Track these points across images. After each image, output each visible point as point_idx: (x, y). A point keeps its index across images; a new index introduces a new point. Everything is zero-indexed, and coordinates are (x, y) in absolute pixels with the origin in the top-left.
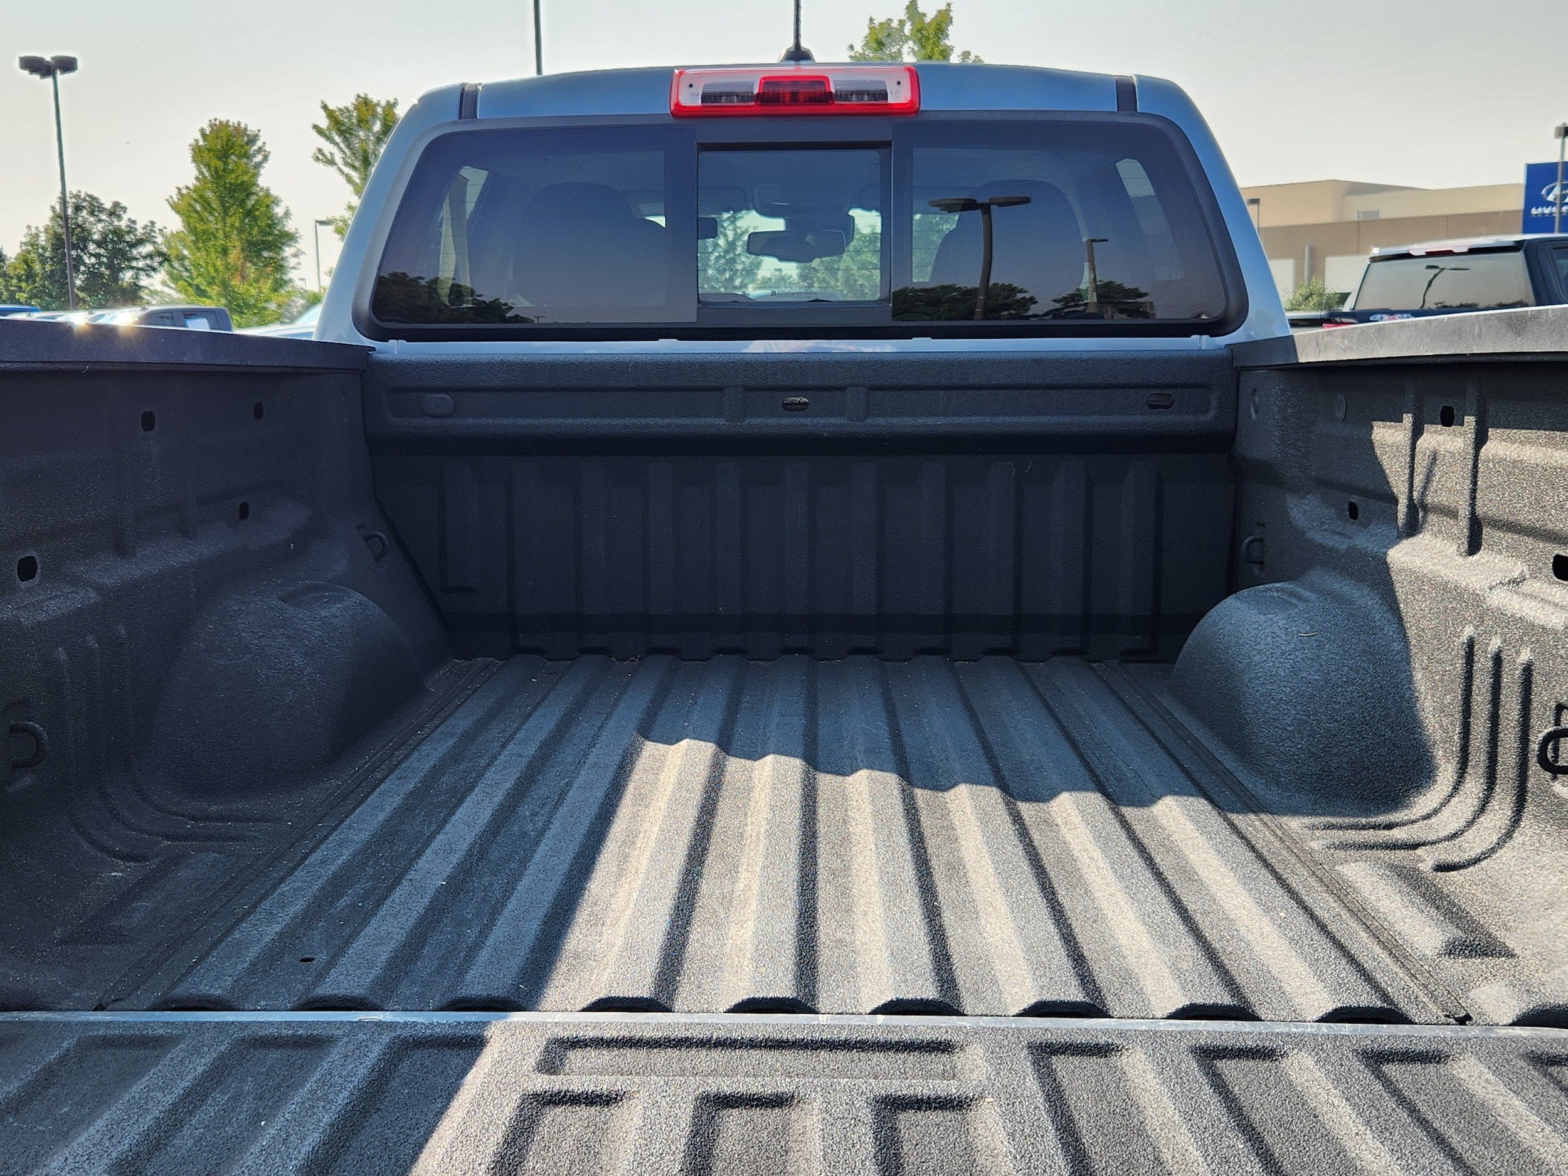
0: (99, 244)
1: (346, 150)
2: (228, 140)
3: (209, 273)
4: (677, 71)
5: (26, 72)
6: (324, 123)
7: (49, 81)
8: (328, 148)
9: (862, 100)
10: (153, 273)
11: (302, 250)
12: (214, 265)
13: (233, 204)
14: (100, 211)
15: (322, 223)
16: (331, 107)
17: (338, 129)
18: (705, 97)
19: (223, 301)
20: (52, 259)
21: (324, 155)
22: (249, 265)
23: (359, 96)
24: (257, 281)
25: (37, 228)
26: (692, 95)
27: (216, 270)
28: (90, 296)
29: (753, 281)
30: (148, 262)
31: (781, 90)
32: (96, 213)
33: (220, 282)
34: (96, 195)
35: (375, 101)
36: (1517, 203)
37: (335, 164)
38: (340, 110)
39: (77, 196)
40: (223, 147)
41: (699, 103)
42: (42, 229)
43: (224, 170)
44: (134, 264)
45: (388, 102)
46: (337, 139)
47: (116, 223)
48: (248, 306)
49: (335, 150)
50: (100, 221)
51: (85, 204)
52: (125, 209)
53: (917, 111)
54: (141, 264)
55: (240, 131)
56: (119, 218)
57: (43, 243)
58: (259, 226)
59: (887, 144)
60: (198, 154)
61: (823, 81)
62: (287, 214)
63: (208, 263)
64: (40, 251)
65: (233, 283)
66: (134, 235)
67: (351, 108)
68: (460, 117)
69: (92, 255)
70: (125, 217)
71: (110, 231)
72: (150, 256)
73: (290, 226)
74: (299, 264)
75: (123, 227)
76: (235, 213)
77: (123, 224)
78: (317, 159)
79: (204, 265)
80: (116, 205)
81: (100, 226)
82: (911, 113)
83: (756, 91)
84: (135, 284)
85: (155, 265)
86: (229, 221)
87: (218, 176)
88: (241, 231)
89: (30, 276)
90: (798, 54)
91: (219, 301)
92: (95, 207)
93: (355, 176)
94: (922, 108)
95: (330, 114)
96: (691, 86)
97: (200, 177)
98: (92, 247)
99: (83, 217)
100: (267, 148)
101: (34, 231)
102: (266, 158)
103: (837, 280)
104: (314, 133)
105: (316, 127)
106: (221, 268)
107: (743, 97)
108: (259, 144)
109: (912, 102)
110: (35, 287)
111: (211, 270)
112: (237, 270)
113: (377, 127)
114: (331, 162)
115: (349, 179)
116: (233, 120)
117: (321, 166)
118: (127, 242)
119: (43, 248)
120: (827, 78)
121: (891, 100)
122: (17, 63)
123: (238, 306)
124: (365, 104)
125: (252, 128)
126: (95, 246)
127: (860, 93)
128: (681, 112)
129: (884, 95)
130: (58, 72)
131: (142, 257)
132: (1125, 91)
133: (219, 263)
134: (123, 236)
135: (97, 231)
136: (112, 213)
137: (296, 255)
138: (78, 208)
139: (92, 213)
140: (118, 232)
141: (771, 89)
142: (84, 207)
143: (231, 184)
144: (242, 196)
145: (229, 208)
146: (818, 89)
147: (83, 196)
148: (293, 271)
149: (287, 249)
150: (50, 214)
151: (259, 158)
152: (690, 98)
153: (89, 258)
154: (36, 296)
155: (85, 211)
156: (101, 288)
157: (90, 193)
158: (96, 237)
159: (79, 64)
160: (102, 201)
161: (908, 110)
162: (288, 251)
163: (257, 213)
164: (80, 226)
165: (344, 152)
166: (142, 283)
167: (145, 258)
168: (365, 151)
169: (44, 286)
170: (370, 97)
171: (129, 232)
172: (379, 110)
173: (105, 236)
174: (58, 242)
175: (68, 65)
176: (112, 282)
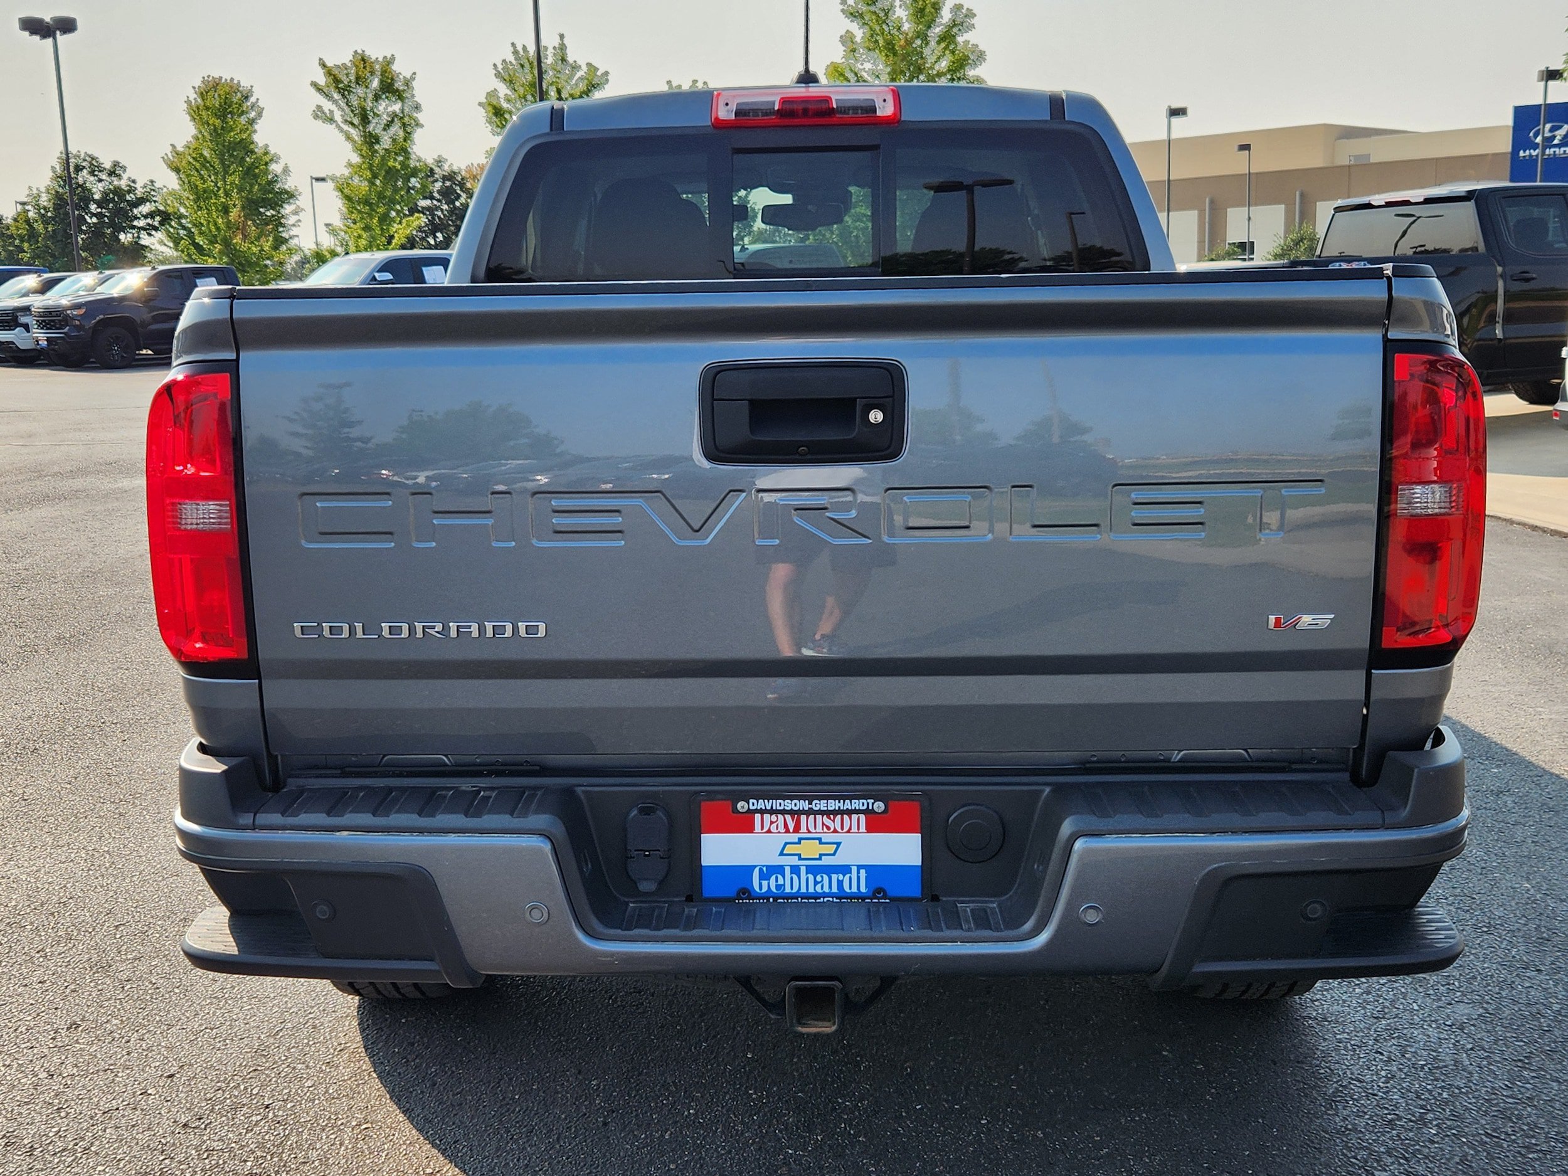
0: (99, 204)
1: (346, 108)
2: (226, 98)
3: (211, 231)
4: (715, 93)
5: (27, 33)
6: (322, 80)
7: (50, 40)
8: (327, 106)
9: (857, 113)
10: (153, 232)
11: (302, 207)
12: (216, 224)
13: (233, 163)
14: (100, 171)
15: (318, 179)
16: (329, 64)
17: (337, 87)
18: (738, 113)
19: (225, 259)
20: (53, 218)
21: (323, 112)
22: (249, 223)
23: (356, 52)
24: (258, 239)
25: (37, 189)
26: (728, 111)
27: (218, 229)
28: (92, 256)
29: (749, 234)
30: (149, 221)
31: (795, 106)
32: (96, 173)
33: (221, 240)
34: (96, 155)
35: (373, 58)
36: (1505, 145)
37: (335, 122)
38: (338, 67)
39: (77, 156)
40: (220, 105)
41: (733, 117)
42: (43, 189)
43: (223, 128)
44: (135, 223)
45: (385, 57)
46: (336, 96)
47: (116, 183)
48: (250, 264)
49: (334, 108)
50: (100, 181)
51: (84, 164)
52: (124, 169)
53: (899, 121)
54: (141, 223)
55: (233, 88)
56: (119, 176)
57: (45, 204)
58: (259, 184)
59: (875, 147)
60: (195, 113)
61: (828, 100)
62: (286, 170)
63: (209, 222)
64: (42, 211)
65: (235, 241)
66: (135, 194)
67: (349, 65)
68: (551, 130)
69: (93, 215)
70: (125, 176)
71: (110, 190)
72: (151, 215)
73: (289, 184)
74: (299, 221)
75: (123, 187)
76: (235, 171)
77: (123, 183)
78: (316, 117)
79: (205, 223)
80: (116, 164)
81: (100, 186)
82: (894, 123)
83: (776, 108)
84: (136, 243)
85: (156, 224)
86: (229, 179)
87: (216, 134)
88: (240, 190)
89: (32, 235)
90: (807, 78)
91: (221, 259)
92: (95, 168)
93: (354, 132)
94: (903, 119)
95: (329, 72)
96: (727, 104)
97: (200, 136)
98: (93, 207)
99: (83, 177)
100: (260, 104)
101: (35, 191)
102: (260, 115)
103: (832, 233)
104: (313, 91)
105: (314, 85)
106: (222, 226)
107: (766, 113)
108: (253, 99)
109: (894, 114)
110: (38, 247)
111: (213, 229)
112: (238, 229)
113: (375, 83)
114: (331, 120)
115: (348, 138)
116: (226, 76)
117: (319, 122)
118: (128, 201)
119: (45, 208)
120: (830, 98)
121: (879, 113)
122: (17, 25)
123: (240, 264)
124: (363, 60)
125: (245, 83)
126: (95, 206)
127: (855, 109)
128: (719, 124)
129: (873, 109)
130: (58, 33)
131: (143, 216)
132: (1056, 104)
133: (220, 221)
134: (125, 195)
135: (97, 191)
136: (112, 173)
137: (295, 213)
138: (79, 169)
139: (92, 173)
140: (117, 191)
141: (787, 106)
142: (84, 167)
143: (230, 142)
144: (242, 154)
145: (229, 167)
146: (824, 106)
147: (82, 156)
148: (293, 228)
149: (286, 206)
150: (51, 174)
151: (253, 115)
152: (725, 113)
153: (91, 218)
154: (39, 257)
155: (85, 171)
156: (103, 249)
157: (89, 153)
158: (97, 197)
159: (79, 24)
160: (101, 161)
161: (892, 121)
162: (287, 209)
163: (257, 171)
164: (80, 186)
165: (343, 110)
166: (142, 242)
167: (146, 217)
168: (363, 109)
169: (47, 247)
170: (367, 53)
171: (129, 192)
172: (377, 67)
173: (105, 194)
174: (59, 202)
175: (67, 26)
176: (114, 241)
